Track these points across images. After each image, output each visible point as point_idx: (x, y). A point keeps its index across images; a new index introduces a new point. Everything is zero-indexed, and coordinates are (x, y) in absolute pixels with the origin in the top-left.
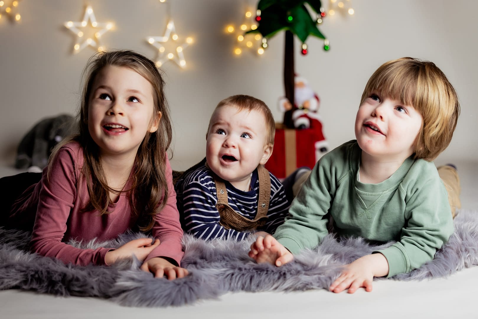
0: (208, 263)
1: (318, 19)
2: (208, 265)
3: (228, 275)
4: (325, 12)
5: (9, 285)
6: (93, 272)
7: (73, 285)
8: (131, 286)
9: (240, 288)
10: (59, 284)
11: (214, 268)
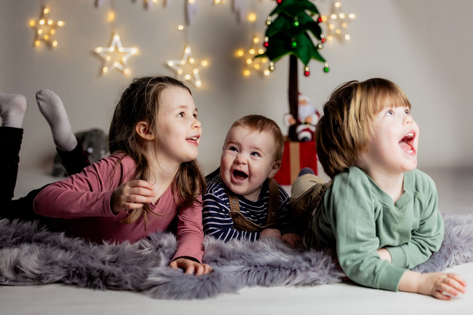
0: (227, 261)
1: (319, 44)
2: (227, 263)
3: (245, 272)
4: (324, 38)
5: (54, 279)
6: (127, 268)
7: (110, 280)
8: (161, 281)
9: (255, 283)
10: (97, 279)
11: (233, 266)
